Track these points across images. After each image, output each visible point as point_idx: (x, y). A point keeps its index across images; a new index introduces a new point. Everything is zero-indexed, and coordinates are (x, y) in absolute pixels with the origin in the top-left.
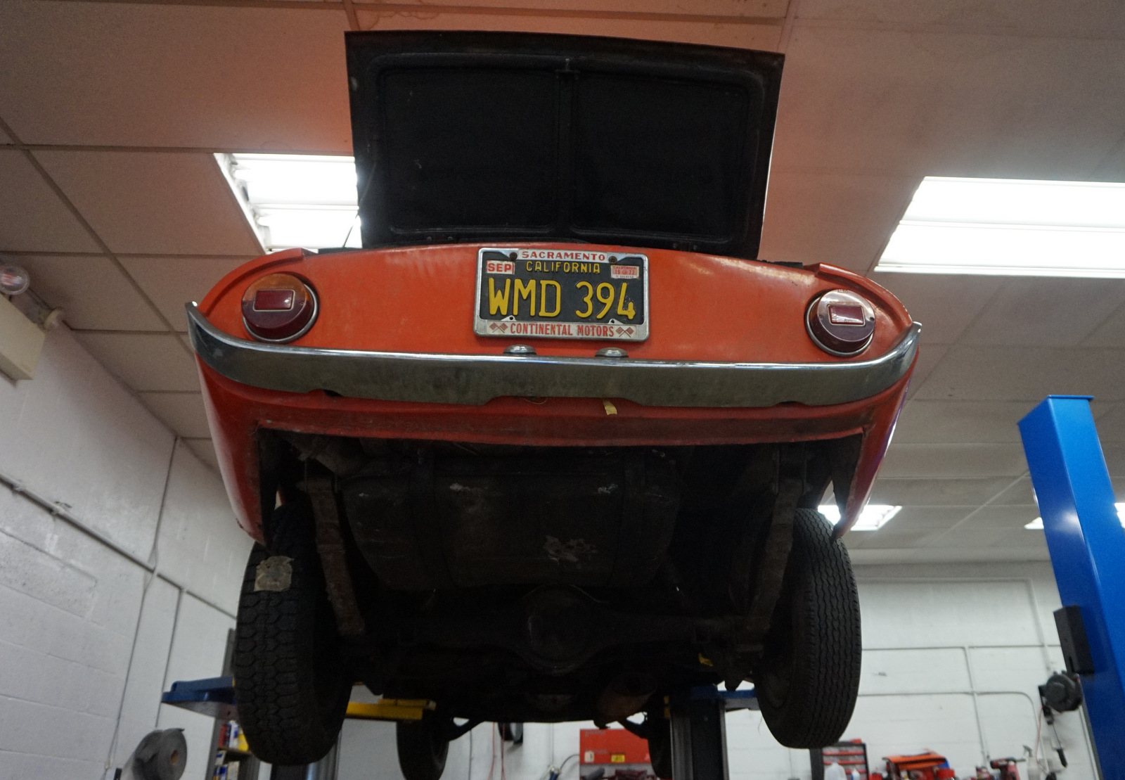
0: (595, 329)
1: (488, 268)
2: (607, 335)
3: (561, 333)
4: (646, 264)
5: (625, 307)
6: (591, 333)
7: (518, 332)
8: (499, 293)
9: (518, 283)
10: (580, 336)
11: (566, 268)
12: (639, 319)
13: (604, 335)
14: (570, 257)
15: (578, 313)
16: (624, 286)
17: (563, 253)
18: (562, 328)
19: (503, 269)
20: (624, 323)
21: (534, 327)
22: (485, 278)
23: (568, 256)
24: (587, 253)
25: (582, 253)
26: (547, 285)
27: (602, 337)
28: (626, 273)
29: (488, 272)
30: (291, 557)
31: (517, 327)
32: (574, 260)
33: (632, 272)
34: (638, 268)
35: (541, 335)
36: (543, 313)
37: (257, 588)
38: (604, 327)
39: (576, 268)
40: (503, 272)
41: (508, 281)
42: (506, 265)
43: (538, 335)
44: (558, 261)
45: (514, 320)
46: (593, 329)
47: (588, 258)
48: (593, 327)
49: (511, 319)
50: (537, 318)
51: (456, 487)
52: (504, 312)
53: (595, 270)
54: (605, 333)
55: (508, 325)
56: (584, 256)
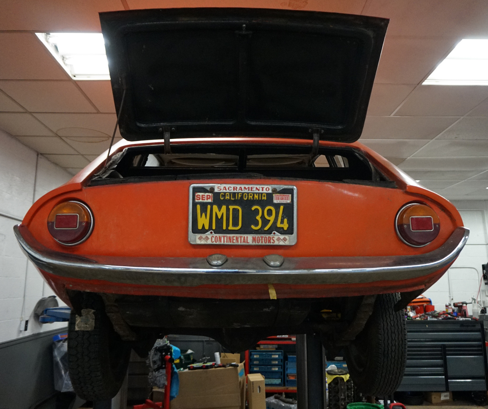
0: (263, 238)
1: (196, 198)
2: (270, 243)
3: (242, 241)
4: (295, 192)
5: (282, 222)
6: (261, 241)
7: (216, 242)
8: (204, 215)
9: (215, 208)
10: (254, 244)
11: (245, 197)
12: (290, 231)
13: (269, 243)
14: (247, 190)
15: (253, 227)
16: (282, 207)
17: (243, 186)
18: (242, 238)
19: (206, 198)
20: (281, 233)
21: (225, 238)
22: (195, 205)
23: (246, 189)
24: (258, 187)
25: (255, 186)
26: (233, 209)
27: (267, 244)
28: (282, 199)
29: (196, 201)
30: (94, 309)
31: (215, 239)
32: (250, 191)
33: (286, 198)
34: (290, 195)
35: (230, 243)
36: (231, 228)
37: (77, 329)
38: (269, 237)
39: (251, 197)
40: (206, 201)
41: (209, 207)
42: (207, 196)
43: (228, 243)
44: (240, 193)
45: (213, 233)
46: (262, 239)
47: (259, 190)
48: (262, 237)
49: (211, 233)
50: (228, 231)
51: (181, 309)
52: (207, 227)
53: (263, 198)
54: (269, 241)
55: (210, 237)
56: (257, 188)
